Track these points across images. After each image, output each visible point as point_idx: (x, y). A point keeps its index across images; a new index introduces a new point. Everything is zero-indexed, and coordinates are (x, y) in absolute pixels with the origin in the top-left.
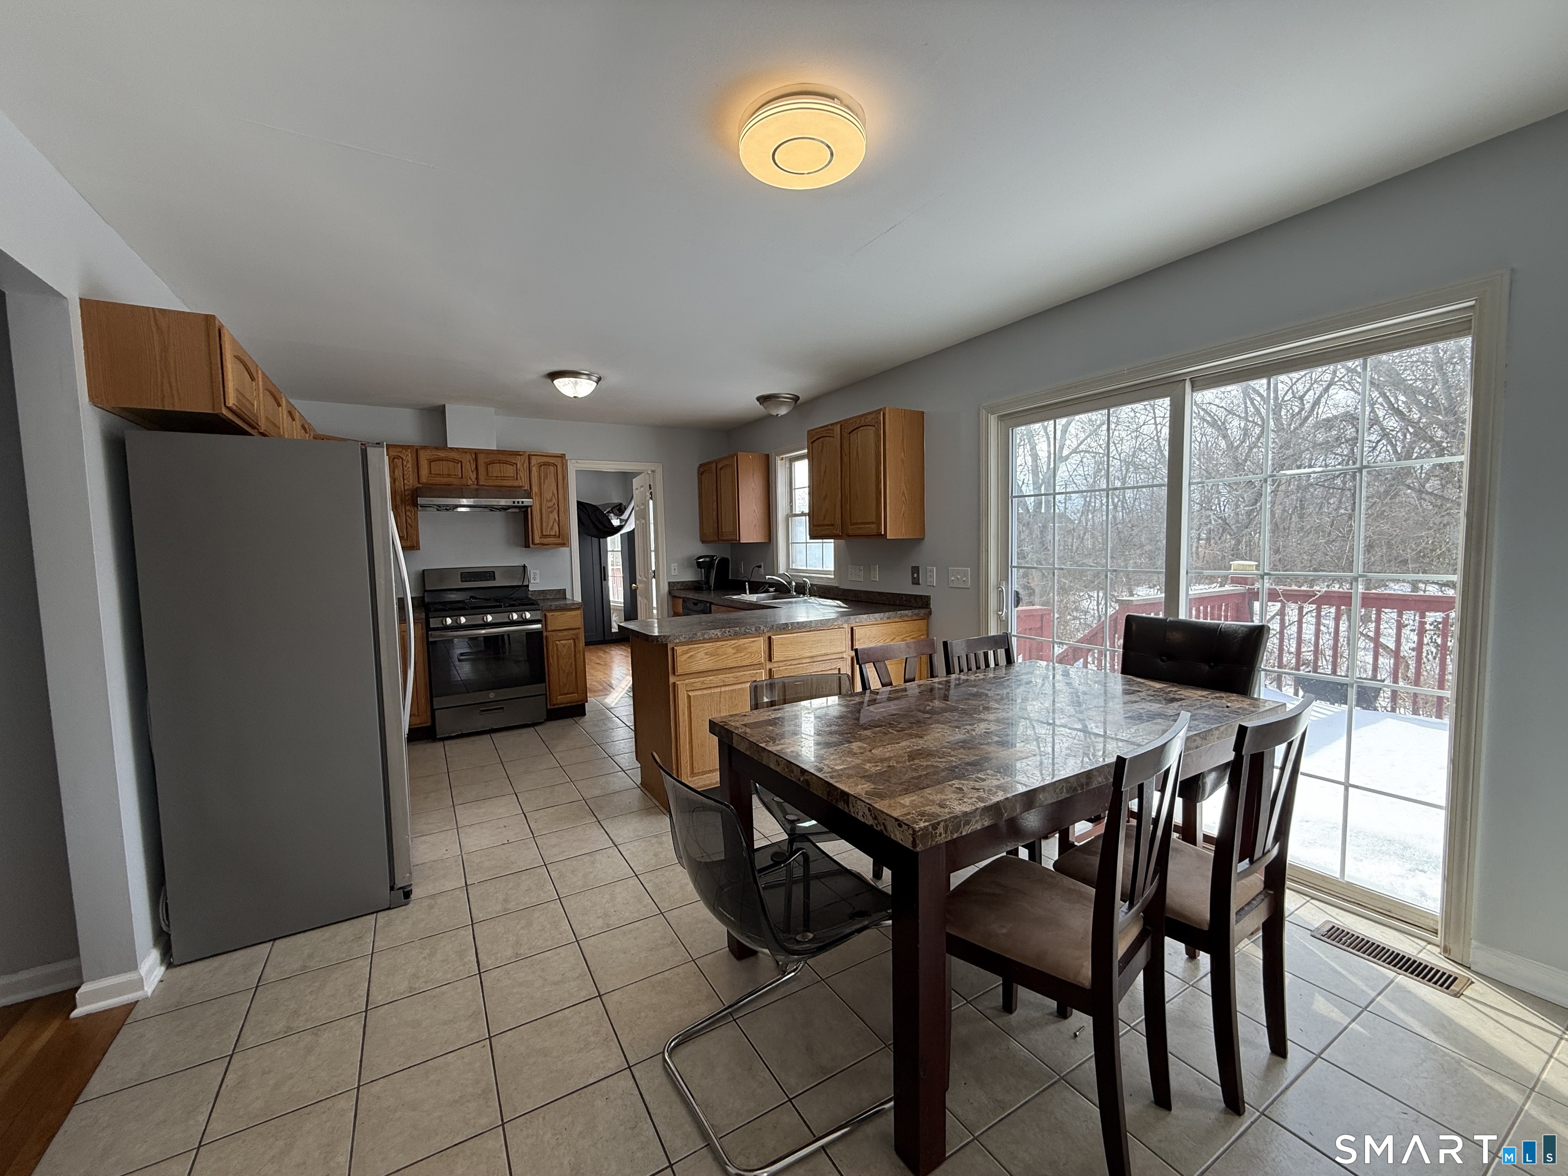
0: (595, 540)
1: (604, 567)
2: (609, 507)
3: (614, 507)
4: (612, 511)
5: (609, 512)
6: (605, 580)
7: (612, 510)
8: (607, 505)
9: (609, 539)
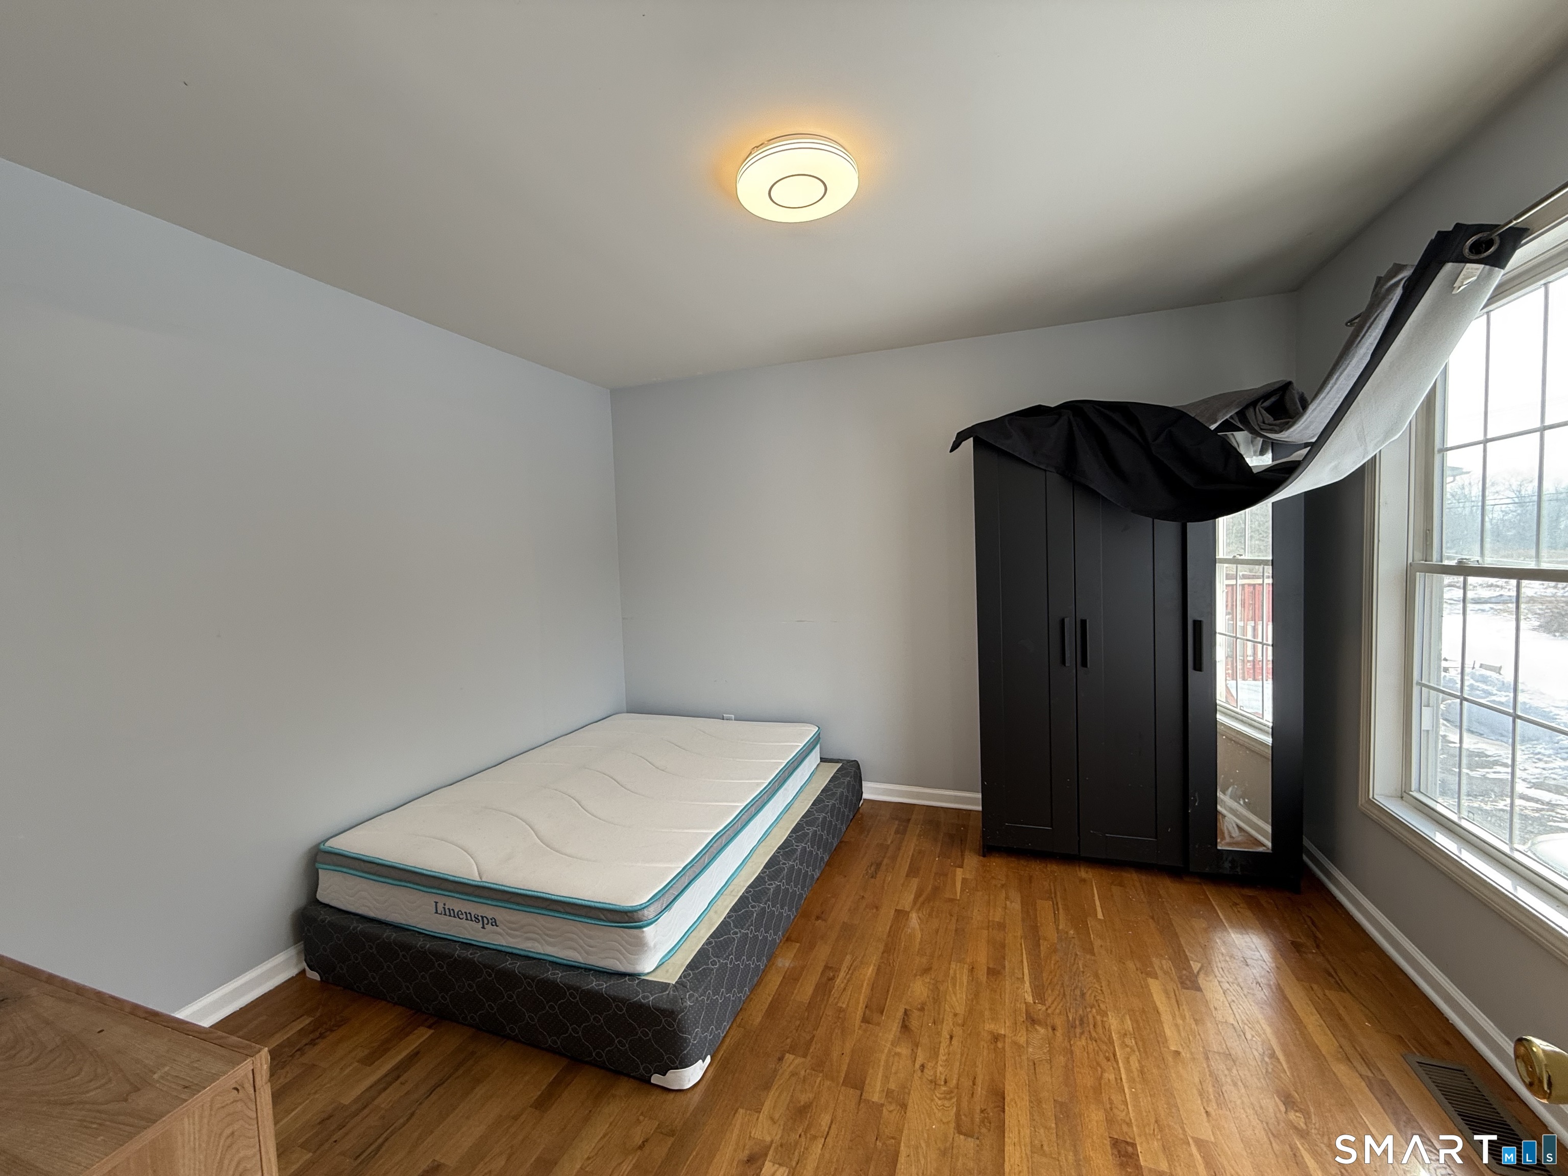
0: (1168, 530)
1: (1198, 625)
2: (1227, 406)
3: (1253, 404)
4: (1242, 420)
5: (1228, 426)
6: (1198, 667)
7: (1241, 415)
8: (1224, 400)
9: (1223, 523)
